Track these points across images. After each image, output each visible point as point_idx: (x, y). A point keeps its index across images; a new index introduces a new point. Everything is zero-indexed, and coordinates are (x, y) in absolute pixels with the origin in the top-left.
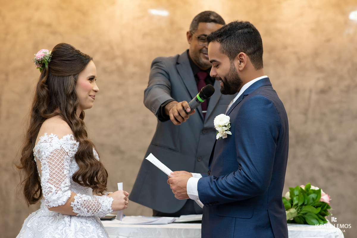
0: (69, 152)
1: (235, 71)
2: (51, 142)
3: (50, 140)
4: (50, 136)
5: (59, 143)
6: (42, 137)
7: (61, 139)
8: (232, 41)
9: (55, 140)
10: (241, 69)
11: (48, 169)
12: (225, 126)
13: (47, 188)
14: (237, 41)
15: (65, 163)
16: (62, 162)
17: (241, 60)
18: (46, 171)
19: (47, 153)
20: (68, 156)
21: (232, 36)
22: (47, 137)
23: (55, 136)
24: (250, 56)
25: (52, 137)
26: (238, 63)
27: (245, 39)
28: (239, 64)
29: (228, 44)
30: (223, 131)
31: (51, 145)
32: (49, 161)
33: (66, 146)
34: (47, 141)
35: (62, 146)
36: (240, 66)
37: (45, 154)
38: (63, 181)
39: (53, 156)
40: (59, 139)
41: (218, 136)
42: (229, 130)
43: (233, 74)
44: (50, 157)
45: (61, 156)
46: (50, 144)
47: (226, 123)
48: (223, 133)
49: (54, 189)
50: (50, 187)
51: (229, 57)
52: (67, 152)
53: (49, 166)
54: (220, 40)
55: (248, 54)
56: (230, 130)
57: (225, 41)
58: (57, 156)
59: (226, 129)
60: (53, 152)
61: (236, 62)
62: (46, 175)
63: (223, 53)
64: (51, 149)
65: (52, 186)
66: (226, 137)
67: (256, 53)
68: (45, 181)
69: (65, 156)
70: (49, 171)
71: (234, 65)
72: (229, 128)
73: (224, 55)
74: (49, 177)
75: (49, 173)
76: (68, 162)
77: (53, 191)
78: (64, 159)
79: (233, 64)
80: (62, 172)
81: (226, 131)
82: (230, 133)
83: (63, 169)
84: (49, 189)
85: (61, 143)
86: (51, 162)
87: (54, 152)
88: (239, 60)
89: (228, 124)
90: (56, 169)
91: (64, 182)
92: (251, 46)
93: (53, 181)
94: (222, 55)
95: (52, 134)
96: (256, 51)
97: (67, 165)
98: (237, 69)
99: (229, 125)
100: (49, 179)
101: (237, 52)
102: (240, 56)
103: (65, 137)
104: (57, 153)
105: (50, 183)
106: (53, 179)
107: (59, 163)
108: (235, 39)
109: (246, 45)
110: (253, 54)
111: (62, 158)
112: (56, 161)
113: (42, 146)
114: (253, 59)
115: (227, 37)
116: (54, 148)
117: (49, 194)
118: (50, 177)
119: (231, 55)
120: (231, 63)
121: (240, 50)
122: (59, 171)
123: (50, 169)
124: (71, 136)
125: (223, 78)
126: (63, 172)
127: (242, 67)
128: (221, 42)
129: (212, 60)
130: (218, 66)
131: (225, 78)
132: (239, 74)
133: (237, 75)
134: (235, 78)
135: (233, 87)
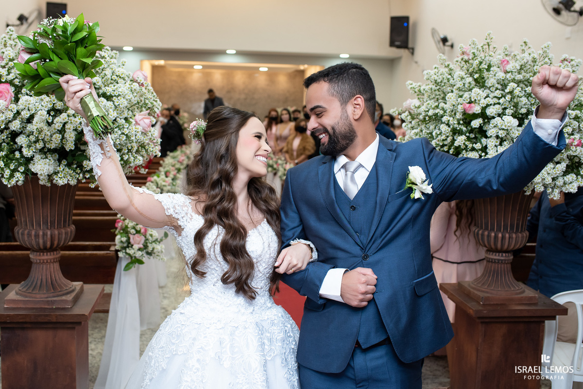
1: (349, 119)
8: (346, 81)
10: (357, 117)
14: (352, 82)
17: (355, 106)
24: (366, 104)
26: (352, 110)
29: (340, 84)
36: (354, 113)
43: (346, 123)
51: (340, 101)
54: (328, 79)
55: (366, 100)
57: (335, 81)
61: (350, 108)
63: (333, 95)
71: (346, 112)
73: (334, 98)
79: (344, 110)
88: (353, 105)
94: (331, 98)
98: (350, 117)
101: (352, 96)
102: (355, 100)
114: (369, 108)
115: (338, 76)
119: (342, 99)
120: (342, 109)
121: (355, 92)
125: (329, 129)
127: (357, 114)
128: (330, 81)
129: (315, 107)
130: (323, 113)
131: (333, 128)
132: (354, 123)
133: (351, 125)
134: (347, 129)
135: (343, 142)
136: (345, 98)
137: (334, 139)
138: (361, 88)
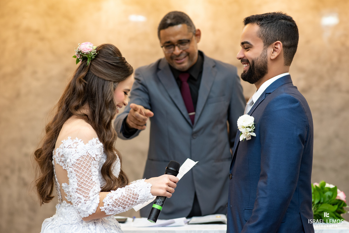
0: (96, 157)
1: (266, 58)
2: (76, 148)
3: (75, 145)
4: (75, 141)
5: (84, 149)
6: (65, 140)
7: (87, 144)
8: (273, 28)
9: (81, 144)
10: (273, 58)
11: (76, 177)
12: (249, 127)
13: (76, 198)
14: (278, 30)
15: (93, 169)
16: (90, 169)
17: (275, 49)
18: (74, 180)
19: (74, 160)
20: (95, 161)
21: (274, 23)
22: (71, 142)
23: (81, 141)
24: (285, 49)
25: (78, 142)
26: (272, 51)
27: (285, 30)
28: (272, 53)
29: (268, 29)
30: (247, 133)
31: (77, 152)
32: (76, 169)
33: (92, 151)
34: (72, 146)
35: (88, 152)
36: (272, 54)
37: (71, 161)
38: (92, 188)
39: (79, 164)
40: (85, 144)
41: (242, 138)
42: (253, 132)
43: (263, 60)
44: (76, 164)
45: (87, 162)
46: (76, 150)
47: (250, 124)
48: (247, 134)
49: (83, 199)
50: (78, 198)
51: (264, 42)
52: (94, 158)
53: (76, 175)
54: (260, 24)
55: (284, 46)
56: (255, 131)
57: (265, 26)
58: (84, 163)
59: (250, 130)
60: (79, 159)
61: (270, 50)
62: (74, 185)
63: (260, 37)
64: (77, 156)
65: (81, 197)
66: (250, 138)
67: (291, 49)
68: (73, 190)
69: (92, 162)
70: (77, 180)
71: (267, 52)
72: (253, 129)
73: (259, 39)
74: (76, 186)
75: (77, 182)
76: (96, 167)
77: (83, 201)
78: (91, 165)
79: (265, 50)
80: (90, 180)
81: (250, 132)
82: (254, 134)
83: (91, 176)
84: (78, 199)
85: (86, 149)
86: (78, 170)
87: (81, 159)
88: (273, 48)
89: (252, 125)
90: (84, 178)
91: (92, 190)
92: (289, 40)
93: (82, 191)
94: (258, 38)
95: (77, 139)
96: (291, 46)
97: (95, 171)
98: (268, 57)
99: (254, 126)
100: (77, 189)
101: (274, 40)
102: (276, 44)
103: (90, 142)
104: (83, 160)
105: (79, 193)
106: (81, 189)
107: (86, 170)
108: (276, 27)
109: (285, 37)
110: (288, 48)
111: (89, 164)
112: (83, 168)
113: (68, 152)
114: (286, 54)
115: (269, 23)
116: (81, 154)
117: (78, 204)
118: (78, 186)
119: (267, 41)
120: (264, 49)
121: (278, 39)
122: (86, 180)
123: (78, 178)
124: (97, 140)
125: (250, 61)
126: (92, 179)
127: (274, 56)
128: (261, 25)
129: (245, 42)
130: (249, 49)
131: (253, 62)
132: (269, 62)
133: (266, 63)
134: (263, 64)
135: (257, 74)
136: (269, 40)
137: (252, 70)
138: (284, 37)
